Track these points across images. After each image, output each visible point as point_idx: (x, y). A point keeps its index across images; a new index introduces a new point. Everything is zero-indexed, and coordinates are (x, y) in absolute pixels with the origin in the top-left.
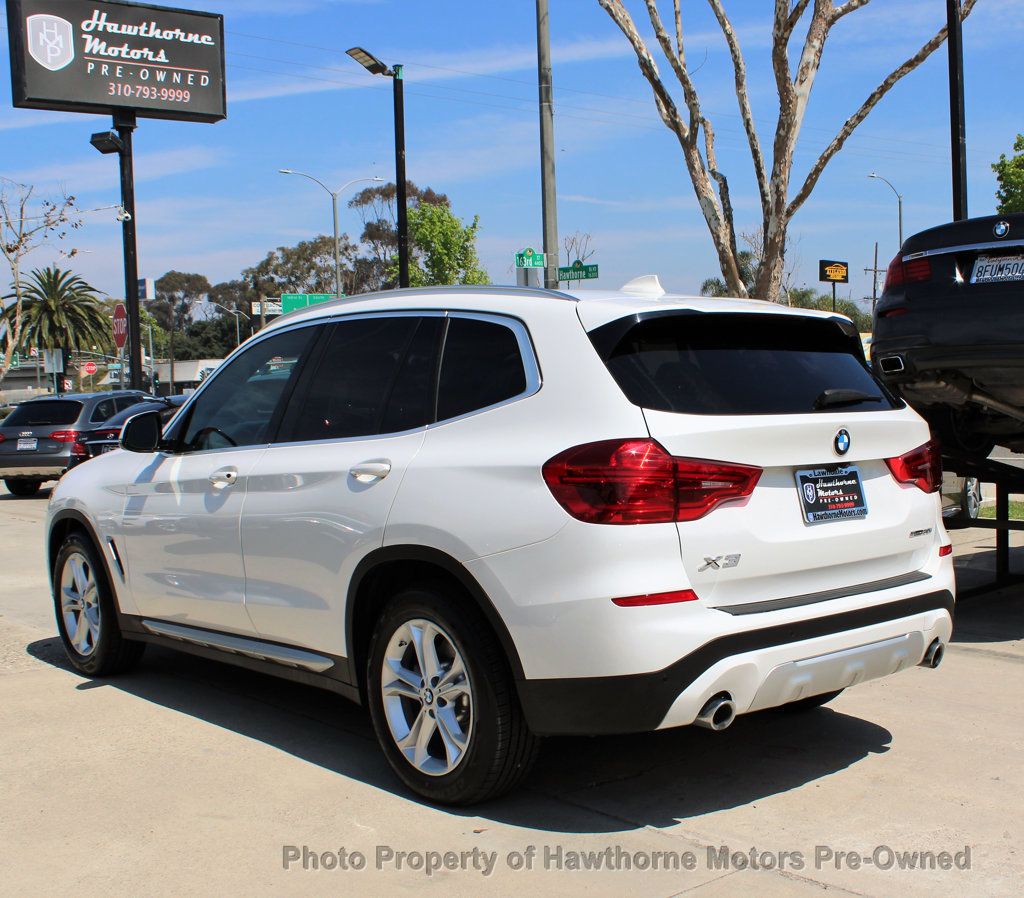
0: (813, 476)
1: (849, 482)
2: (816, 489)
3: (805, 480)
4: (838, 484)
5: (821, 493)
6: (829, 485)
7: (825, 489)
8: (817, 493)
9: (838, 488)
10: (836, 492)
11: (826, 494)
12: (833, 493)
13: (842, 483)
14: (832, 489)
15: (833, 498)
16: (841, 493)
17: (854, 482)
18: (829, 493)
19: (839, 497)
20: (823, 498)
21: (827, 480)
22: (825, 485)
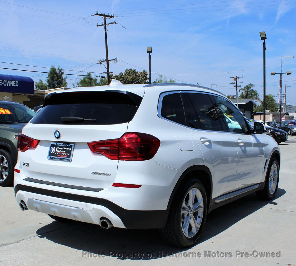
0: (56, 145)
1: (69, 149)
2: (55, 149)
3: (52, 145)
4: (64, 149)
5: (57, 151)
6: (61, 149)
7: (59, 150)
8: (55, 150)
9: (64, 150)
10: (63, 151)
11: (59, 151)
12: (62, 152)
13: (66, 149)
14: (62, 150)
15: (61, 153)
16: (65, 152)
17: (70, 149)
18: (60, 151)
19: (63, 153)
20: (57, 152)
21: (60, 147)
22: (60, 148)
